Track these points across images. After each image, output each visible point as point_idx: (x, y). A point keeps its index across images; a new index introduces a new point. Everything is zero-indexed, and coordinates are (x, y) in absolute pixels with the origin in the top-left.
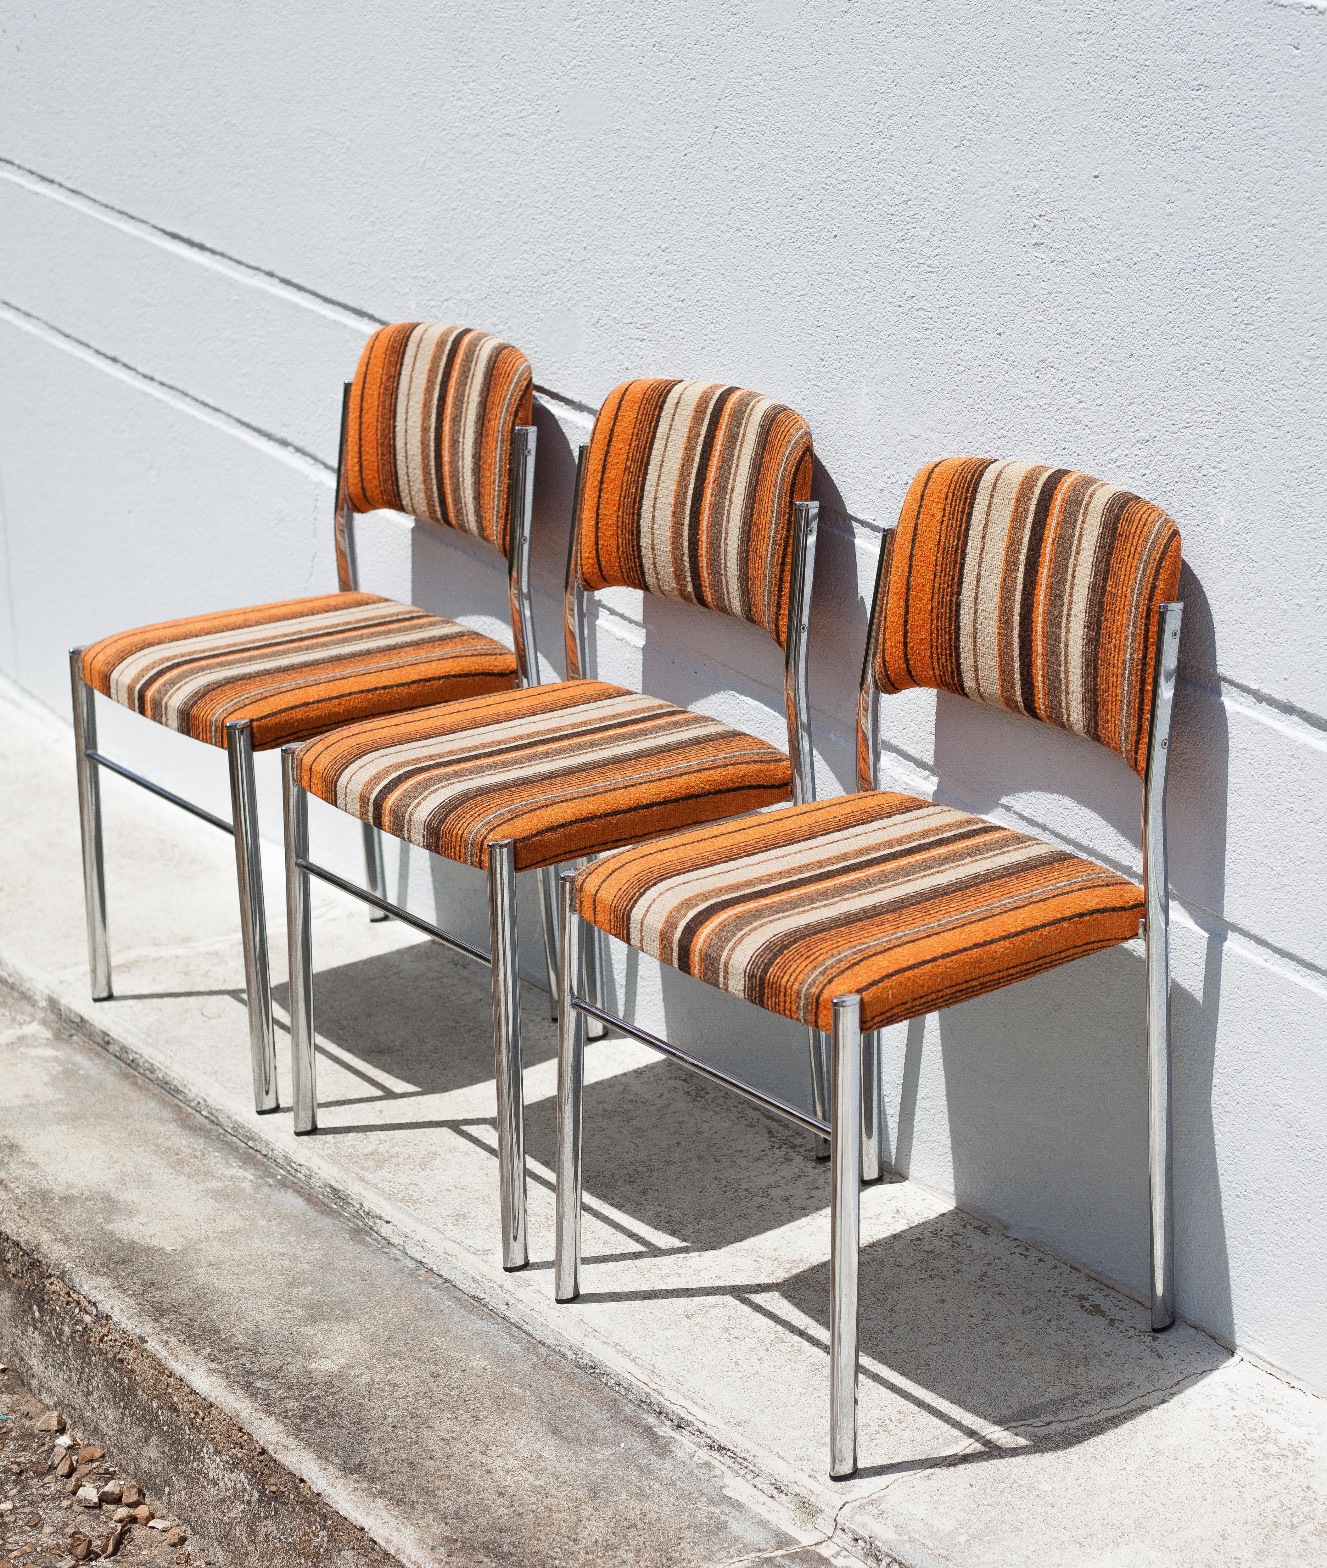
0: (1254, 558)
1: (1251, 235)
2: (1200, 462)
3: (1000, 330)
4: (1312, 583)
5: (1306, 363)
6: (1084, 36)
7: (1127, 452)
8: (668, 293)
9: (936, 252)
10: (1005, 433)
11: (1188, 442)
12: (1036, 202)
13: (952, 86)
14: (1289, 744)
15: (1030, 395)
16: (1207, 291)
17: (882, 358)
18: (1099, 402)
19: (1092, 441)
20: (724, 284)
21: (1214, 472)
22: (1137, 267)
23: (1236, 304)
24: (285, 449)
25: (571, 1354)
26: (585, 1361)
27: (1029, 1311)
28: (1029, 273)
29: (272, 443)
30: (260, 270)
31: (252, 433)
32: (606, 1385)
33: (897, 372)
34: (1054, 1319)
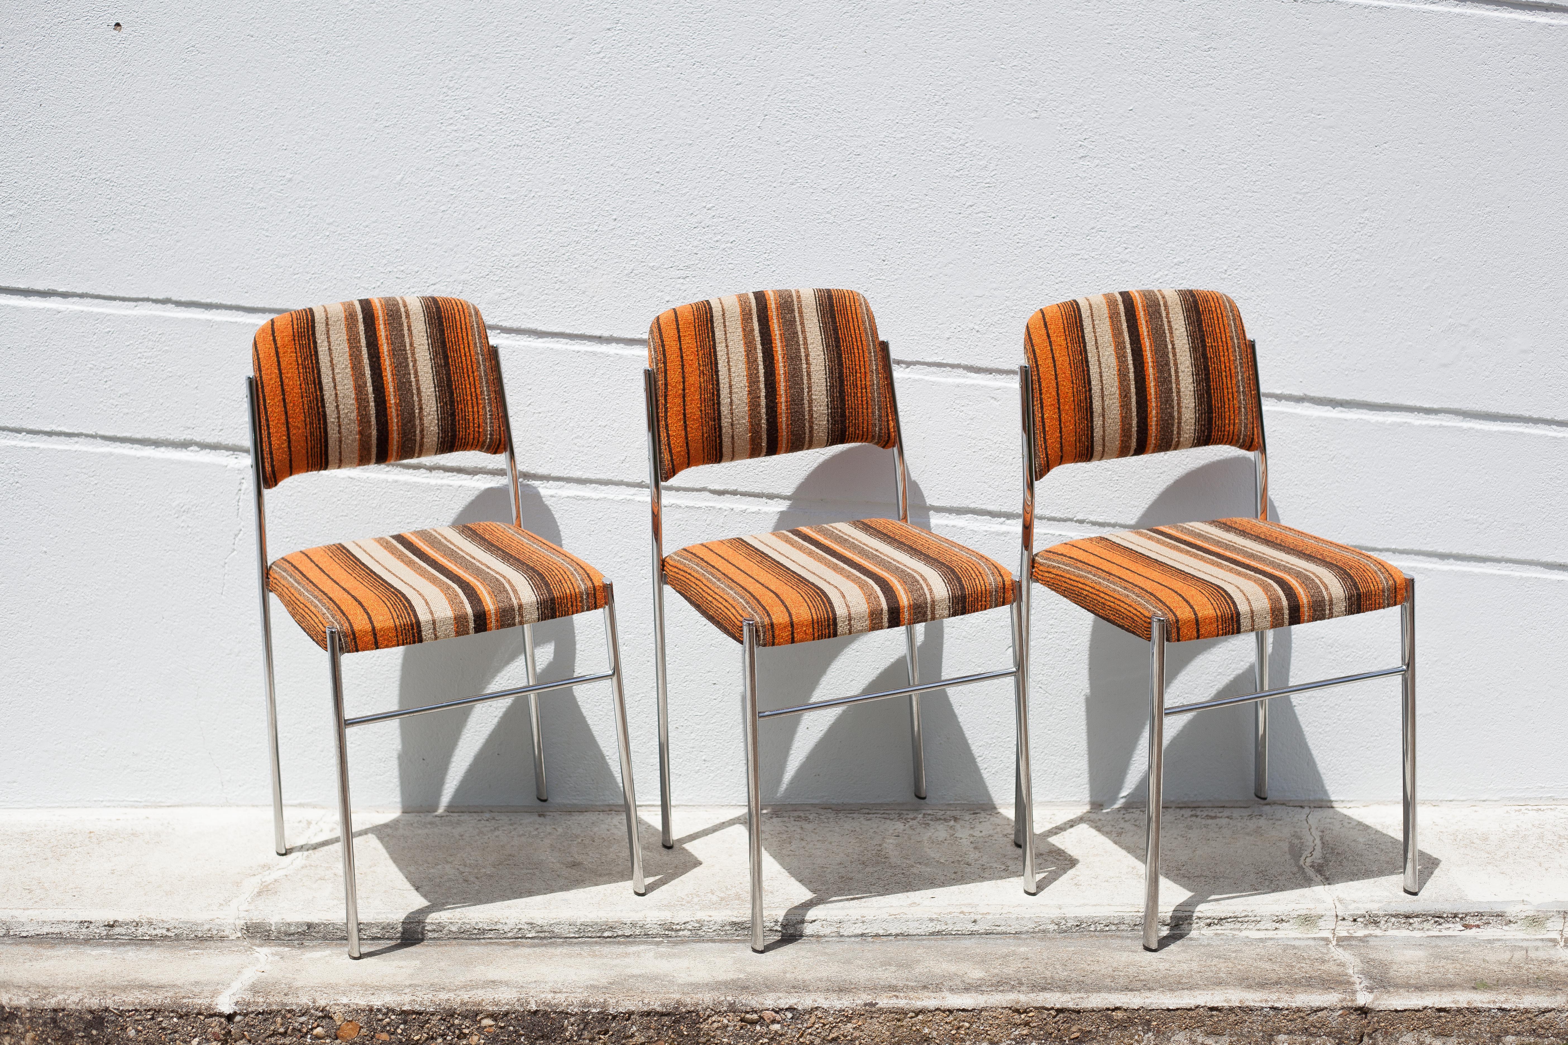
1: (1254, 130)
2: (1225, 268)
3: (1053, 215)
4: (1315, 322)
5: (1299, 197)
6: (1116, 27)
7: (1166, 272)
8: (716, 239)
9: (993, 173)
11: (1215, 258)
12: (1080, 131)
13: (1003, 66)
15: (1083, 251)
16: (1223, 167)
18: (1142, 246)
19: (1138, 271)
20: (778, 224)
22: (1167, 160)
24: (184, 450)
25: (1052, 927)
26: (1069, 925)
27: (1190, 828)
28: (1077, 176)
29: (163, 449)
30: (147, 300)
31: (131, 446)
32: (1095, 931)
33: (959, 257)
34: (1206, 826)
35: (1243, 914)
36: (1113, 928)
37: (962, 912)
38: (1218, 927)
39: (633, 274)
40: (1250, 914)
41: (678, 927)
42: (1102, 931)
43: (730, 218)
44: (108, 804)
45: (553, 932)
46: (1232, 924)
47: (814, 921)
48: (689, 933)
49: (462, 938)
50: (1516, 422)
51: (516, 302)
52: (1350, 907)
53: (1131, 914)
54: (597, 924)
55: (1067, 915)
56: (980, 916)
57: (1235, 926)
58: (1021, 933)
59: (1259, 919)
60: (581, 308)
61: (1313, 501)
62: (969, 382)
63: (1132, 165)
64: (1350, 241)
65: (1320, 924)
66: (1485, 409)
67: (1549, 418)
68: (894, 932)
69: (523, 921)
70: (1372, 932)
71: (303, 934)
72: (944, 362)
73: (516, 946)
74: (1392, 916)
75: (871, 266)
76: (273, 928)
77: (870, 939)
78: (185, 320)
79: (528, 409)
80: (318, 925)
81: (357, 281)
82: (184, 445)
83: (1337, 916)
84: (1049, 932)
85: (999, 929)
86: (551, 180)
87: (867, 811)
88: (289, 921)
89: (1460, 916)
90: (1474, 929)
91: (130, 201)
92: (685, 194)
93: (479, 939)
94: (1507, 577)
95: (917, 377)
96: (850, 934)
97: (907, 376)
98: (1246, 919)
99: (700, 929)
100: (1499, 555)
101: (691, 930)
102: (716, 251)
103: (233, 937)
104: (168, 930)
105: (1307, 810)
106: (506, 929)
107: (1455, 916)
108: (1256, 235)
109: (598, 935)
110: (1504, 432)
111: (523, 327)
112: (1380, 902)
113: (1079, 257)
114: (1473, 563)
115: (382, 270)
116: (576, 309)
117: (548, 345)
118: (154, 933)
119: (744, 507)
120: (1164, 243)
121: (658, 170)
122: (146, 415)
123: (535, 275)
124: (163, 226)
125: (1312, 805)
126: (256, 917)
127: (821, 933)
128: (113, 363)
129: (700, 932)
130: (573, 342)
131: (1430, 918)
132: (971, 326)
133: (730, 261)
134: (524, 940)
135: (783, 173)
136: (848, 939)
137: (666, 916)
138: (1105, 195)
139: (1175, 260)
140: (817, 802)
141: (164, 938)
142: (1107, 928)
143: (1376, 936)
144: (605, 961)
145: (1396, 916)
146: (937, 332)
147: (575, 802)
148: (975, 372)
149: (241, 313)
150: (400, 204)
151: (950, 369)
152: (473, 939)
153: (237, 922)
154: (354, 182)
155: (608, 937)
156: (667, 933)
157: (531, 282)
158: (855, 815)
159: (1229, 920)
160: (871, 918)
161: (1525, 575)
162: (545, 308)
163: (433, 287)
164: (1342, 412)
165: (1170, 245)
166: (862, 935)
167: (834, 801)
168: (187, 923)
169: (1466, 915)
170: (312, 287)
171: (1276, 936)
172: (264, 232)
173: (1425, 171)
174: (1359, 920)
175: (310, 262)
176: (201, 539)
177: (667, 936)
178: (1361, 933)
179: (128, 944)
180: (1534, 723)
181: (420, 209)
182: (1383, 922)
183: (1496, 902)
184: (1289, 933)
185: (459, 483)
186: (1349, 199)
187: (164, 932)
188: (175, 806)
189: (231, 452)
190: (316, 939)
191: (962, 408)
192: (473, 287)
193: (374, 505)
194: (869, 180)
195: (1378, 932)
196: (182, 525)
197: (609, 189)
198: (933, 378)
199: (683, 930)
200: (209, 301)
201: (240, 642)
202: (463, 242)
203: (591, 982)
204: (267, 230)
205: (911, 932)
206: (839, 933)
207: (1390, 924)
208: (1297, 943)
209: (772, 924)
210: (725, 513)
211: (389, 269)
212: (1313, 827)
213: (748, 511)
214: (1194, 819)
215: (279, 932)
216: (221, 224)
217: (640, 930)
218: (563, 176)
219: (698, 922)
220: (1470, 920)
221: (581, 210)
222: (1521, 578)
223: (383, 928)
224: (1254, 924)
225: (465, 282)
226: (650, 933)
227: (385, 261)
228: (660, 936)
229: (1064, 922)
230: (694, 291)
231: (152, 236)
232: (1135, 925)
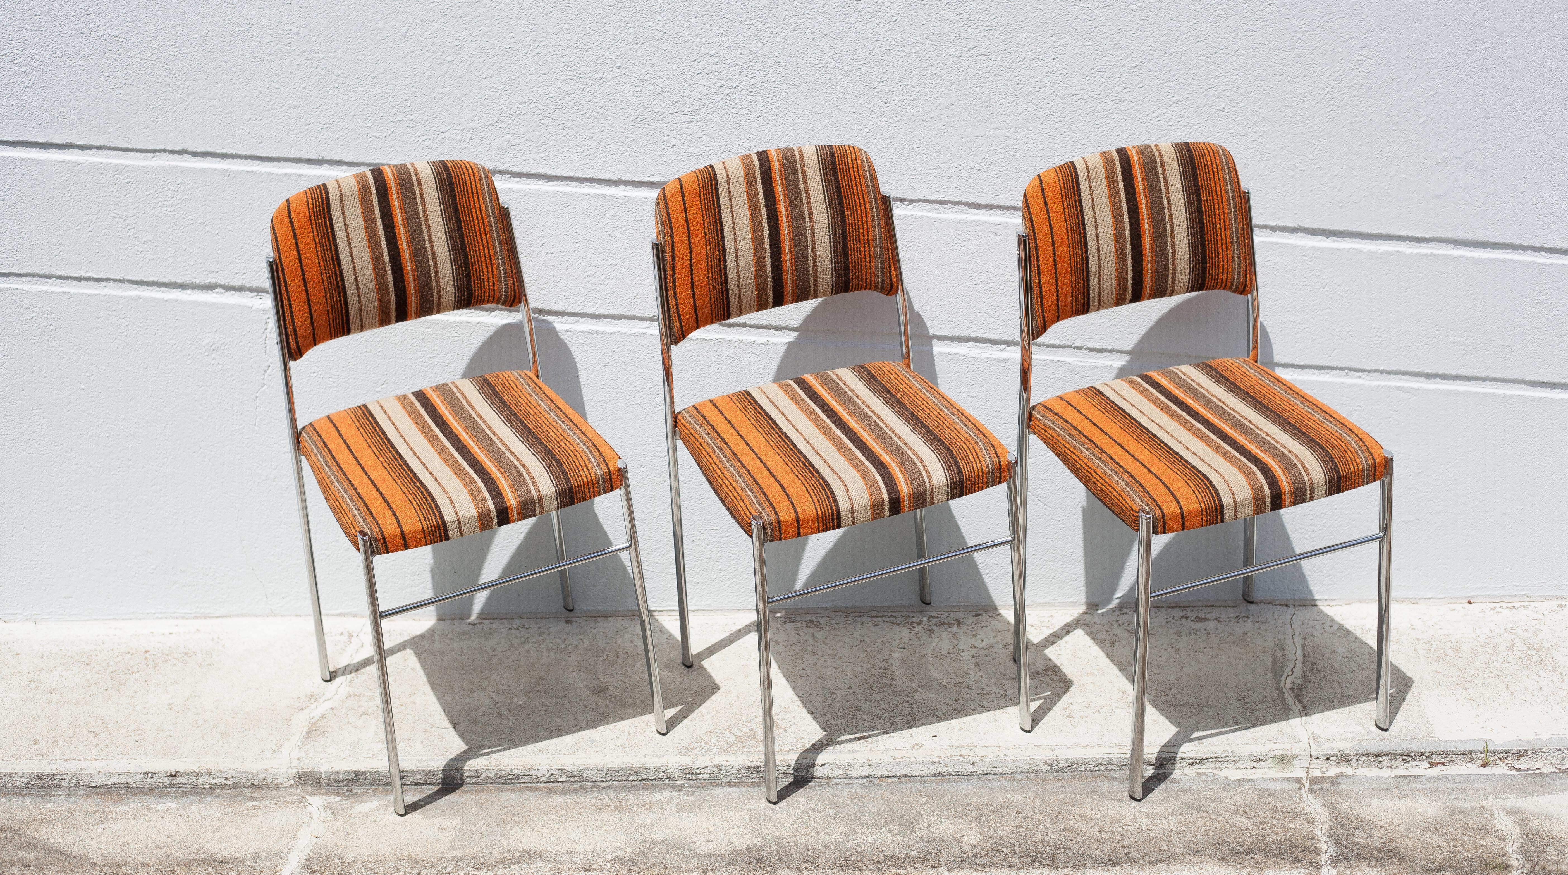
0: (1267, 151)
2: (1223, 106)
3: (1053, 57)
4: (1311, 156)
5: (1299, 35)
7: (1165, 111)
8: (719, 84)
9: (994, 16)
10: (1062, 119)
11: (1213, 96)
14: (1301, 249)
15: (1083, 92)
16: (1222, 7)
17: (946, 92)
18: (1141, 85)
19: (1136, 110)
20: (780, 69)
21: (1234, 109)
23: (1245, 11)
24: (210, 292)
25: (1045, 768)
26: (1061, 766)
27: (1179, 634)
28: (1077, 18)
29: (189, 291)
30: (164, 151)
31: (158, 289)
32: (1086, 770)
33: (960, 99)
34: (1195, 632)
35: (1224, 755)
36: (1102, 768)
37: (961, 755)
38: (1199, 766)
39: (639, 120)
40: (1230, 755)
41: (698, 772)
42: (1091, 771)
43: (733, 64)
44: (160, 616)
45: (583, 777)
46: (1213, 763)
47: (824, 765)
48: (709, 776)
49: (498, 783)
50: (1506, 249)
51: (525, 148)
52: (1323, 747)
53: (1119, 756)
54: (622, 769)
55: (1059, 757)
56: (978, 759)
57: (1216, 766)
58: (1016, 773)
59: (1238, 759)
60: (589, 152)
61: (1304, 326)
62: (971, 218)
63: (1132, 7)
64: (1348, 78)
65: (1295, 763)
66: (1475, 238)
67: (1538, 245)
68: (898, 774)
69: (555, 767)
70: (1343, 770)
71: (352, 780)
72: (946, 199)
73: (549, 792)
74: (1363, 755)
75: (873, 108)
76: (323, 776)
77: (876, 781)
78: (202, 170)
79: (541, 249)
80: (365, 773)
81: (368, 130)
82: (210, 287)
83: (1311, 756)
84: (1042, 772)
85: (996, 770)
86: (554, 30)
87: (875, 613)
88: (337, 770)
89: (1427, 755)
90: (1439, 767)
91: (141, 56)
92: (687, 42)
93: (514, 783)
94: (1492, 395)
95: (919, 214)
96: (857, 776)
97: (909, 213)
98: (1226, 759)
99: (718, 772)
100: (1484, 375)
101: (710, 774)
102: (720, 96)
103: (287, 785)
104: (226, 779)
105: (1291, 610)
106: (539, 774)
107: (1422, 754)
108: (1254, 74)
109: (624, 779)
110: (1494, 260)
111: (533, 172)
112: (1352, 740)
113: (1079, 97)
114: (1458, 382)
115: (392, 119)
116: (584, 154)
117: (557, 188)
118: (214, 782)
119: (753, 339)
120: (1162, 82)
121: (660, 18)
122: (171, 260)
123: (543, 122)
124: (174, 80)
125: (1297, 604)
126: (307, 766)
127: (830, 776)
128: (135, 211)
129: (718, 775)
130: (582, 185)
131: (1398, 757)
132: (972, 165)
133: (734, 105)
134: (555, 785)
135: (784, 20)
136: (855, 781)
137: (686, 761)
138: (1105, 36)
139: (1174, 99)
140: (828, 605)
141: (223, 786)
142: (1097, 768)
143: (1347, 776)
144: (631, 816)
145: (1367, 755)
146: (939, 171)
147: (600, 608)
148: (976, 208)
149: (257, 162)
150: (406, 55)
151: (952, 206)
152: (509, 783)
153: (290, 771)
154: (360, 34)
155: (633, 780)
156: (687, 776)
157: (538, 128)
158: (864, 619)
159: (1210, 760)
160: (877, 761)
161: (1508, 392)
162: (553, 154)
163: (443, 135)
164: (1335, 241)
165: (1169, 84)
166: (869, 777)
167: (844, 605)
168: (243, 773)
169: (1432, 754)
170: (324, 137)
171: (1253, 777)
172: (274, 84)
173: (1425, 9)
174: (1331, 758)
175: (321, 113)
176: (232, 375)
177: (688, 779)
178: (1332, 772)
179: (190, 793)
180: (1511, 528)
181: (426, 60)
182: (1354, 761)
183: (1461, 741)
184: (1266, 772)
185: (478, 319)
186: (1347, 37)
187: (223, 781)
188: (223, 617)
189: (256, 294)
190: (364, 785)
191: (964, 243)
192: (482, 135)
193: (396, 342)
194: (871, 25)
195: (1349, 771)
196: (213, 362)
197: (612, 37)
198: (935, 215)
199: (703, 774)
200: (224, 151)
201: (275, 469)
202: (470, 91)
203: (619, 853)
204: (277, 83)
205: (914, 773)
206: (847, 775)
207: (1360, 763)
208: (1272, 786)
209: (785, 768)
210: (735, 345)
211: (399, 118)
212: (1297, 633)
213: (757, 342)
214: (1184, 621)
215: (329, 780)
216: (231, 77)
217: (663, 774)
218: (566, 26)
219: (716, 766)
220: (1435, 759)
221: (585, 59)
222: (1505, 396)
223: (425, 775)
224: (1233, 763)
225: (474, 130)
226: (672, 776)
227: (394, 111)
228: (682, 779)
229: (1056, 763)
230: (699, 134)
231: (164, 90)
232: (1122, 765)
